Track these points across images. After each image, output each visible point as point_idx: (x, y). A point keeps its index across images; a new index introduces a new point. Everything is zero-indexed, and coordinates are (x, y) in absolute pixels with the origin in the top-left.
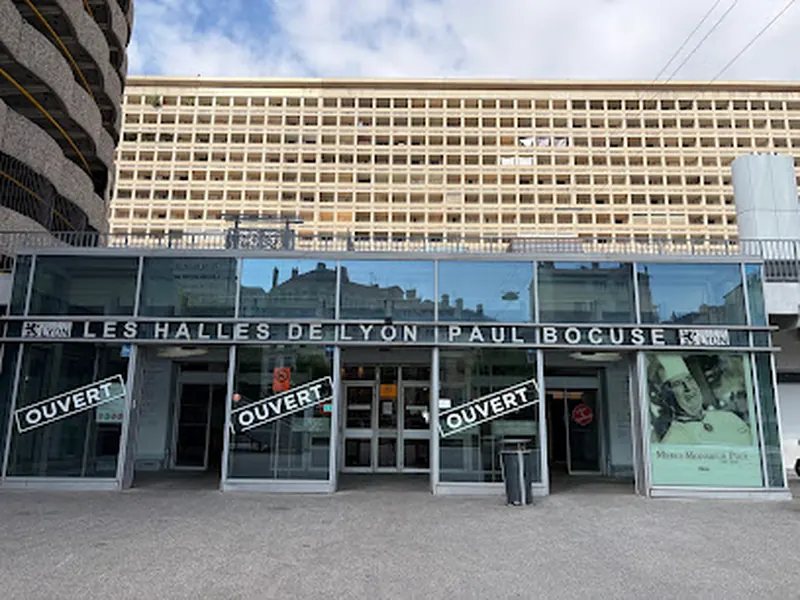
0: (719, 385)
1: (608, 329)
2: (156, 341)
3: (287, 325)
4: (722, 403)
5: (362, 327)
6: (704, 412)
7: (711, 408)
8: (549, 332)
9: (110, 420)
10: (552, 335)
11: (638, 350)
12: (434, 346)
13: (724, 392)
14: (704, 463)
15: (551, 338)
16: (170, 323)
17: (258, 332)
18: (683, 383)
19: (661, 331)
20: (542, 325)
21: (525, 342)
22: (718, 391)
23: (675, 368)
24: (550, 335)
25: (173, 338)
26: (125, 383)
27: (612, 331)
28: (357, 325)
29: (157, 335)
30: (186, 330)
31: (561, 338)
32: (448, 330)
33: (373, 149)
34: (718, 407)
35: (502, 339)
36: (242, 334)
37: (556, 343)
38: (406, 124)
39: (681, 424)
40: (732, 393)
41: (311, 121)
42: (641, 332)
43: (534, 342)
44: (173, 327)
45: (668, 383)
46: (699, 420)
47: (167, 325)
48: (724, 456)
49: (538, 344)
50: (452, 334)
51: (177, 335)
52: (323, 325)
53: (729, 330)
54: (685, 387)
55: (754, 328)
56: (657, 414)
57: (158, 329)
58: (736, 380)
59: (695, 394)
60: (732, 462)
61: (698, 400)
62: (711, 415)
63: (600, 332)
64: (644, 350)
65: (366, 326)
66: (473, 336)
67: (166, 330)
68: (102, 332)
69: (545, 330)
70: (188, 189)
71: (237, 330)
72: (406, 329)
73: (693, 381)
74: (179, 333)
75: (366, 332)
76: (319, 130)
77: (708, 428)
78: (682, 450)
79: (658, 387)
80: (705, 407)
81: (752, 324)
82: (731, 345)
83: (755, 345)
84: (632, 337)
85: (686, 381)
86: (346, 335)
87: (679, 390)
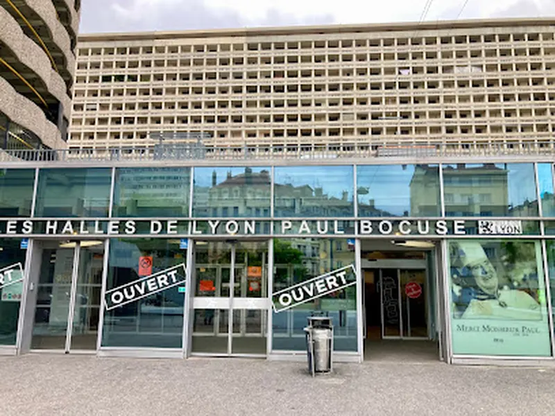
0: (513, 268)
1: (417, 221)
2: (47, 235)
3: (150, 222)
4: (515, 284)
5: (211, 223)
6: (499, 292)
7: (506, 287)
8: (366, 224)
9: (12, 300)
10: (368, 227)
11: (442, 239)
12: (270, 238)
13: (517, 274)
14: (499, 335)
15: (367, 229)
16: (58, 222)
17: (127, 228)
18: (482, 267)
19: (463, 222)
20: (359, 218)
21: (345, 233)
22: (512, 274)
23: (474, 254)
24: (366, 227)
25: (60, 233)
26: (23, 268)
27: (419, 223)
28: (207, 221)
29: (48, 231)
30: (71, 226)
31: (376, 230)
32: (281, 224)
33: (286, 81)
34: (512, 288)
35: (326, 230)
36: (114, 230)
37: (371, 234)
38: (310, 61)
39: (480, 302)
40: (525, 276)
41: (239, 62)
42: (445, 223)
43: (354, 233)
44: (61, 225)
45: (469, 268)
46: (494, 298)
47: (56, 223)
48: (517, 330)
49: (356, 235)
50: (284, 228)
51: (64, 231)
52: (178, 221)
53: (522, 221)
54: (483, 270)
55: (546, 218)
56: (458, 294)
57: (48, 227)
58: (528, 264)
59: (492, 276)
60: (524, 335)
61: (494, 282)
62: (506, 294)
63: (408, 223)
64: (447, 239)
65: (214, 222)
66: (301, 229)
67: (55, 227)
68: (6, 230)
69: (362, 223)
70: (149, 116)
71: (110, 226)
72: (247, 224)
73: (490, 265)
74: (65, 229)
75: (213, 227)
76: (245, 68)
77: (503, 305)
78: (480, 323)
79: (460, 271)
80: (501, 288)
81: (543, 216)
82: (524, 234)
83: (545, 234)
84: (437, 228)
85: (484, 265)
86: (197, 230)
87: (479, 272)
